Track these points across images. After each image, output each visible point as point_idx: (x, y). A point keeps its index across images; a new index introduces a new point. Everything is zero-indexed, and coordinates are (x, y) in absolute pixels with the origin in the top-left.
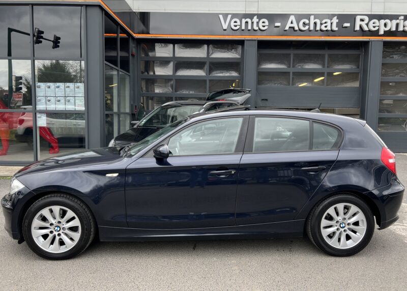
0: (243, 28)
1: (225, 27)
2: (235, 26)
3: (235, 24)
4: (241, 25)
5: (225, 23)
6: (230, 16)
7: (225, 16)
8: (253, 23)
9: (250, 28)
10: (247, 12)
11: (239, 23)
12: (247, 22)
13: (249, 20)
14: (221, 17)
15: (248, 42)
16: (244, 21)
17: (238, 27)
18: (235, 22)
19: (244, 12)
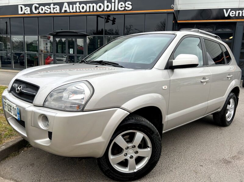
0: (237, 15)
1: (226, 15)
2: (232, 15)
3: (233, 14)
4: (235, 14)
5: (227, 13)
6: (229, 10)
7: (227, 10)
8: (242, 13)
9: (241, 15)
10: (240, 7)
11: (234, 13)
12: (239, 13)
13: (241, 12)
14: (225, 10)
15: (239, 23)
16: (237, 12)
17: (234, 15)
18: (233, 13)
19: (238, 7)
